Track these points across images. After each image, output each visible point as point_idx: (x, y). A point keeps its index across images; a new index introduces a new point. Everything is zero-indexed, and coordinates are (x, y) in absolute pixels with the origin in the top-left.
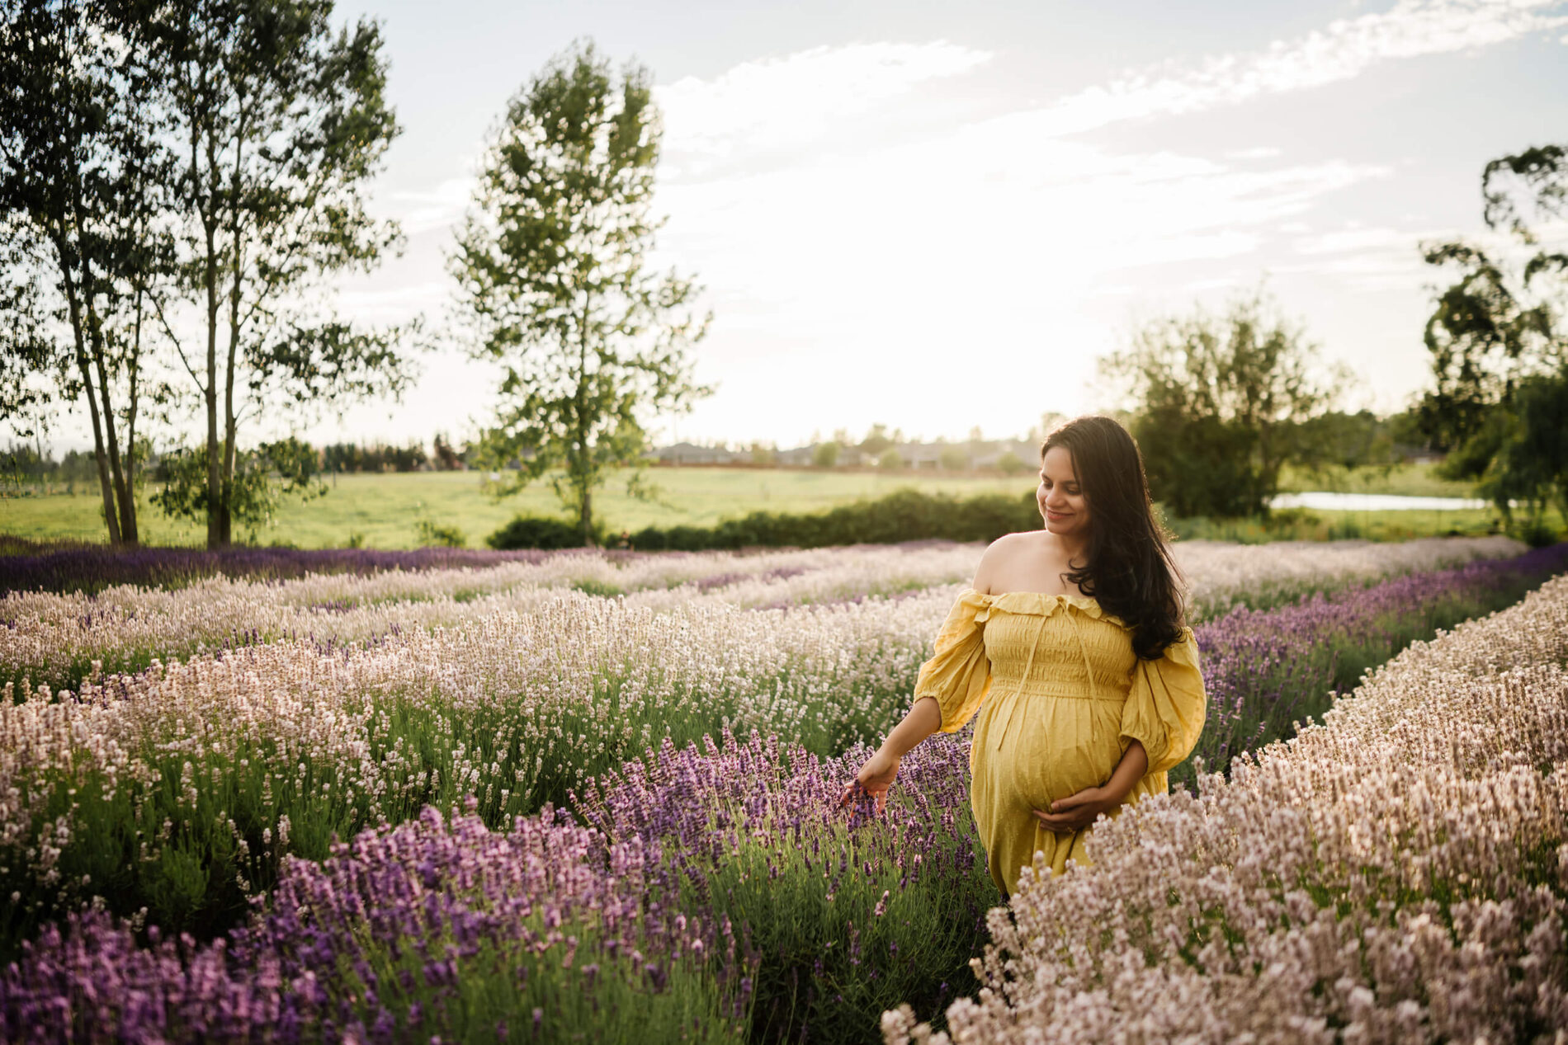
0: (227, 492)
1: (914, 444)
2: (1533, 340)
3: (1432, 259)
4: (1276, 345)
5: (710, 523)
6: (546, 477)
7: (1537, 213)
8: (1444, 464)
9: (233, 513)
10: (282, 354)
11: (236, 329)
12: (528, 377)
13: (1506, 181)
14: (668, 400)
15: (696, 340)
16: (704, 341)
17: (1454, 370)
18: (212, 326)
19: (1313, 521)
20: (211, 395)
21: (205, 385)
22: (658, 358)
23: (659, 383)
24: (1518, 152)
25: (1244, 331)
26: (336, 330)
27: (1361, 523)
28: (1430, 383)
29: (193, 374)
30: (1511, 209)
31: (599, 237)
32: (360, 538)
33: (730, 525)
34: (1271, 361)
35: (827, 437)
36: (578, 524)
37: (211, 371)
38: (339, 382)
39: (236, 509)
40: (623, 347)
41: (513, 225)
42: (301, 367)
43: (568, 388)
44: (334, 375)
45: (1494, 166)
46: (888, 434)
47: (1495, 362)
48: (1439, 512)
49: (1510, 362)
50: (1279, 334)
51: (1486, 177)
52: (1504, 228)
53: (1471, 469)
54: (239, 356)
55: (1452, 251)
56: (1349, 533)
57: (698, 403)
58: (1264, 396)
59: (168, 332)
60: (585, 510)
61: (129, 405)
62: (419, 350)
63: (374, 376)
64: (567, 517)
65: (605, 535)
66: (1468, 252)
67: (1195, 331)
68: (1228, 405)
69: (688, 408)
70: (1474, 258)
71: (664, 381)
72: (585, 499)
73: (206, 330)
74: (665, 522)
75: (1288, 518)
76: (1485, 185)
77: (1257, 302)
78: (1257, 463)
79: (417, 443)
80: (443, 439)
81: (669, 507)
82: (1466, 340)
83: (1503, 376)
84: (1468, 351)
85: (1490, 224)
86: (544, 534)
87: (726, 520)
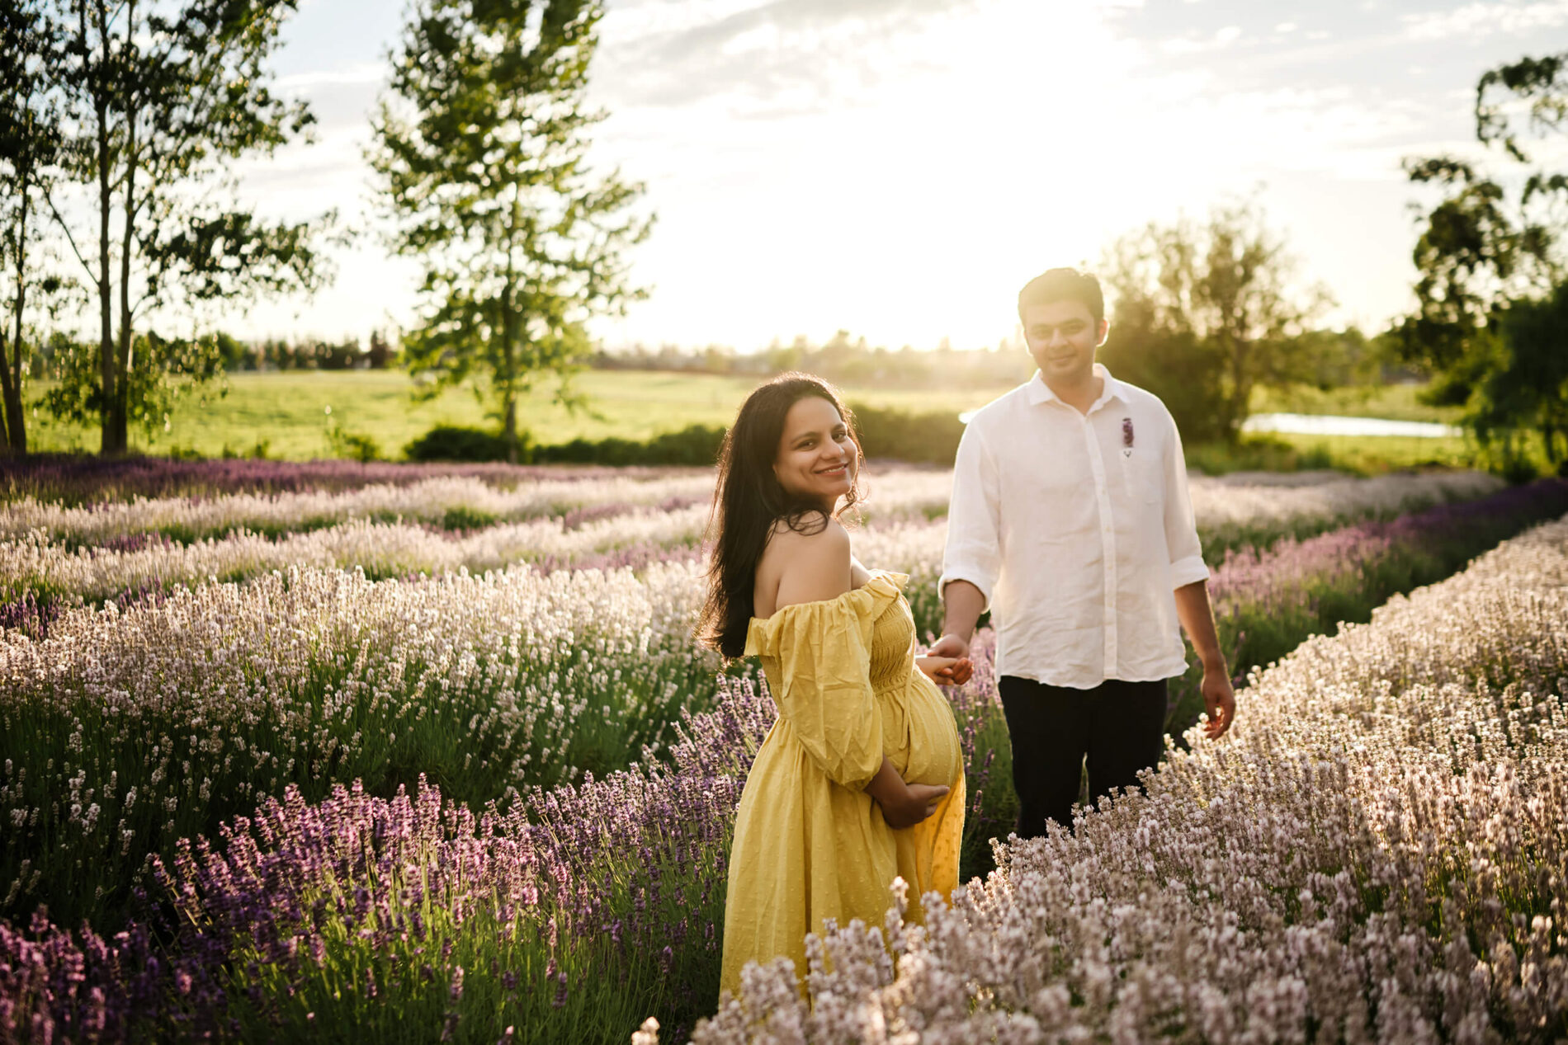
0: (122, 392)
1: (880, 353)
2: (1526, 262)
3: (1417, 175)
4: (1254, 257)
5: (644, 436)
6: (467, 382)
7: (1532, 128)
8: (1424, 389)
9: (129, 415)
10: (178, 246)
11: (131, 216)
12: (449, 275)
13: (1498, 93)
14: (600, 302)
15: (635, 242)
16: (644, 244)
17: (1438, 292)
18: (105, 211)
19: (1282, 448)
20: (104, 289)
21: (99, 277)
22: (593, 257)
23: (590, 285)
24: (1514, 60)
25: (1226, 241)
26: (240, 220)
27: (1336, 450)
28: (1412, 307)
29: (85, 263)
30: (1504, 126)
31: (529, 125)
32: (267, 444)
33: (665, 439)
34: (1248, 277)
35: (786, 343)
36: (502, 434)
37: (105, 260)
38: (244, 275)
39: (132, 411)
40: (555, 247)
41: (438, 109)
42: (201, 260)
43: (492, 288)
44: (238, 270)
45: (1490, 78)
46: (852, 341)
47: (1483, 283)
48: (1419, 439)
49: (1497, 283)
50: (1258, 247)
51: (1480, 89)
52: (1498, 146)
53: (1455, 395)
54: (135, 246)
55: (1435, 167)
56: (1318, 463)
57: (632, 306)
58: (1238, 313)
59: (56, 216)
60: (509, 418)
61: (15, 295)
62: (331, 244)
63: (285, 271)
64: (492, 426)
65: (530, 445)
66: (1453, 168)
67: (1172, 240)
68: (1204, 321)
69: (623, 312)
70: (1460, 175)
71: (596, 281)
72: (510, 407)
73: (98, 217)
74: (594, 433)
75: (1258, 445)
76: (1479, 99)
77: (1244, 211)
78: (1228, 384)
79: (352, 339)
80: (380, 336)
81: (598, 418)
82: (1451, 261)
83: (1489, 298)
84: (1452, 273)
85: (1483, 139)
86: (466, 443)
87: (660, 433)
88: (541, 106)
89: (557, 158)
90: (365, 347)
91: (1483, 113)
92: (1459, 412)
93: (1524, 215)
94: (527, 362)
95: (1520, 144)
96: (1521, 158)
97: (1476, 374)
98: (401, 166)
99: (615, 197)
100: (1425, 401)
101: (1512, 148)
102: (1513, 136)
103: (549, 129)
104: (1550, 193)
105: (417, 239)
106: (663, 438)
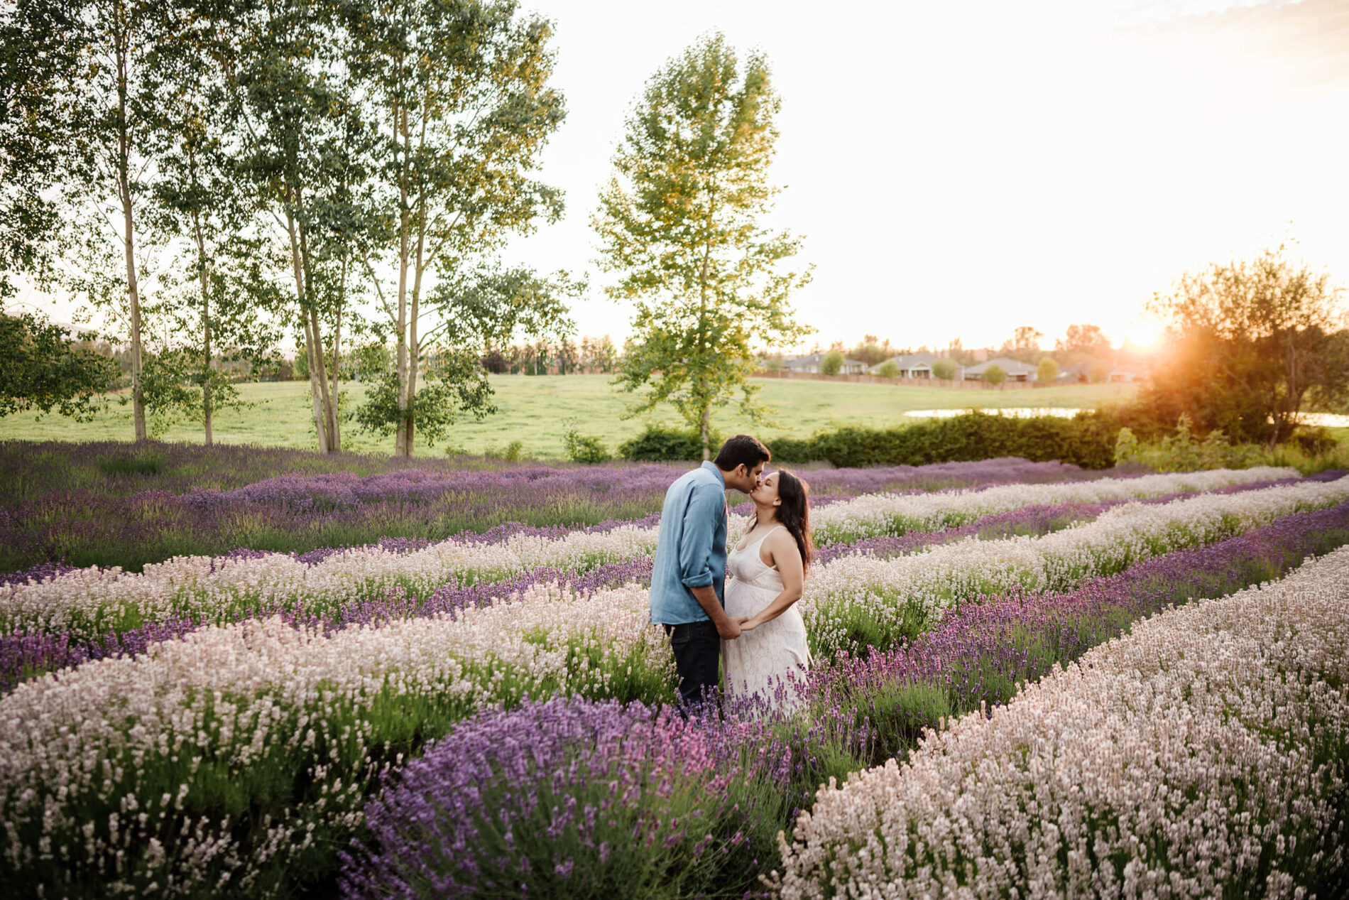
5: (807, 437)
6: (672, 397)
9: (417, 427)
15: (799, 286)
20: (400, 326)
22: (768, 299)
23: (769, 319)
32: (520, 447)
36: (698, 435)
37: (401, 308)
39: (421, 421)
43: (691, 322)
60: (702, 425)
64: (689, 431)
71: (774, 317)
72: (703, 416)
81: (769, 425)
86: (671, 443)
87: (819, 434)
89: (741, 220)
98: (620, 228)
103: (736, 198)
105: (632, 285)
106: (822, 438)
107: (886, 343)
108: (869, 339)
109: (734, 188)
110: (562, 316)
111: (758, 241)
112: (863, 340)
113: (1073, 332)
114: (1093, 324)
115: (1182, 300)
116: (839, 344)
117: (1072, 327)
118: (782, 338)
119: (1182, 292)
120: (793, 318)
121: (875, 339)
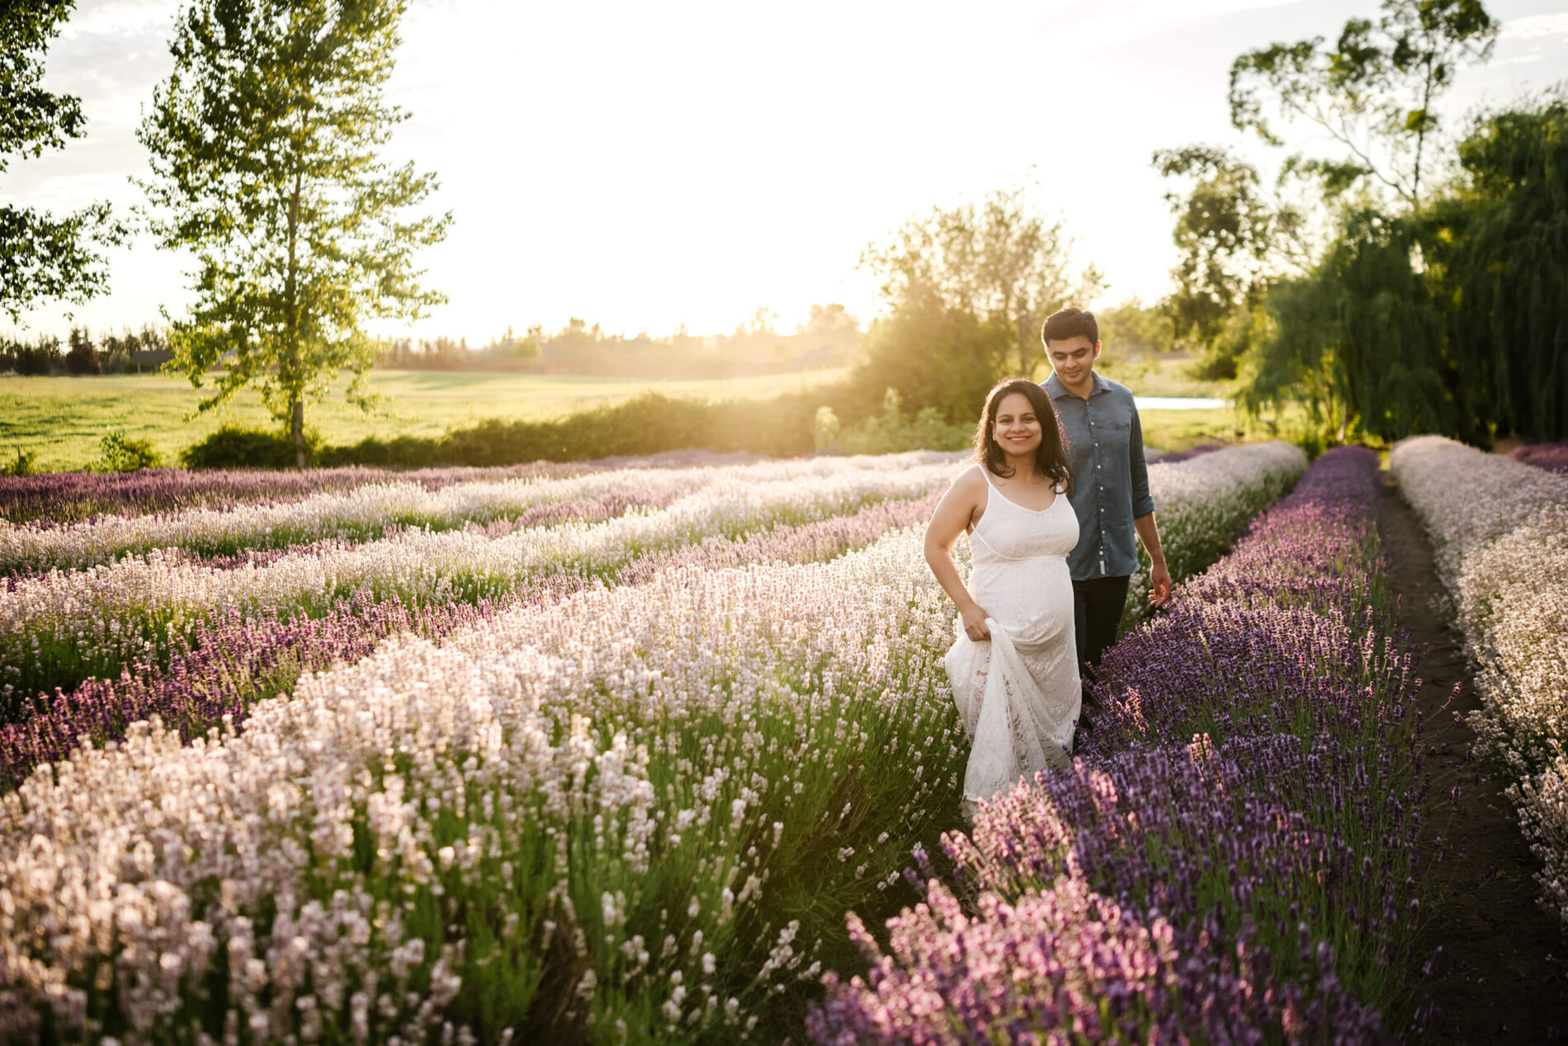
2: (1280, 241)
3: (1171, 168)
4: (1031, 239)
5: (438, 434)
6: (253, 382)
7: (1282, 113)
12: (231, 269)
13: (1249, 80)
15: (429, 241)
16: (437, 244)
17: (1199, 274)
24: (1264, 47)
28: (1175, 287)
30: (1256, 111)
31: (315, 114)
33: (459, 435)
36: (288, 437)
40: (347, 244)
45: (1241, 64)
47: (1241, 265)
49: (1255, 264)
51: (1234, 74)
52: (1251, 130)
53: (1224, 370)
55: (1188, 158)
58: (1018, 293)
60: (295, 417)
64: (276, 429)
65: (319, 447)
66: (1205, 159)
67: (954, 222)
68: (986, 303)
71: (388, 279)
72: (296, 408)
74: (385, 434)
76: (1233, 83)
79: (49, 339)
81: (388, 417)
82: (1212, 242)
83: (1248, 279)
84: (1212, 253)
85: (1239, 125)
86: (251, 447)
87: (454, 430)
88: (329, 96)
89: (344, 148)
90: (65, 349)
91: (1236, 98)
92: (1230, 387)
93: (1278, 195)
94: (316, 362)
95: (1273, 130)
96: (1274, 142)
97: (1241, 348)
99: (406, 189)
100: (1191, 375)
101: (1264, 133)
102: (1265, 120)
103: (338, 120)
104: (1305, 175)
105: (191, 230)
106: (457, 435)
107: (596, 328)
108: (574, 322)
109: (338, 105)
110: (88, 269)
111: (368, 178)
112: (568, 325)
113: (817, 312)
114: (837, 302)
115: (901, 253)
116: (538, 330)
117: (815, 307)
118: (399, 307)
119: (900, 243)
120: (417, 280)
121: (582, 323)
